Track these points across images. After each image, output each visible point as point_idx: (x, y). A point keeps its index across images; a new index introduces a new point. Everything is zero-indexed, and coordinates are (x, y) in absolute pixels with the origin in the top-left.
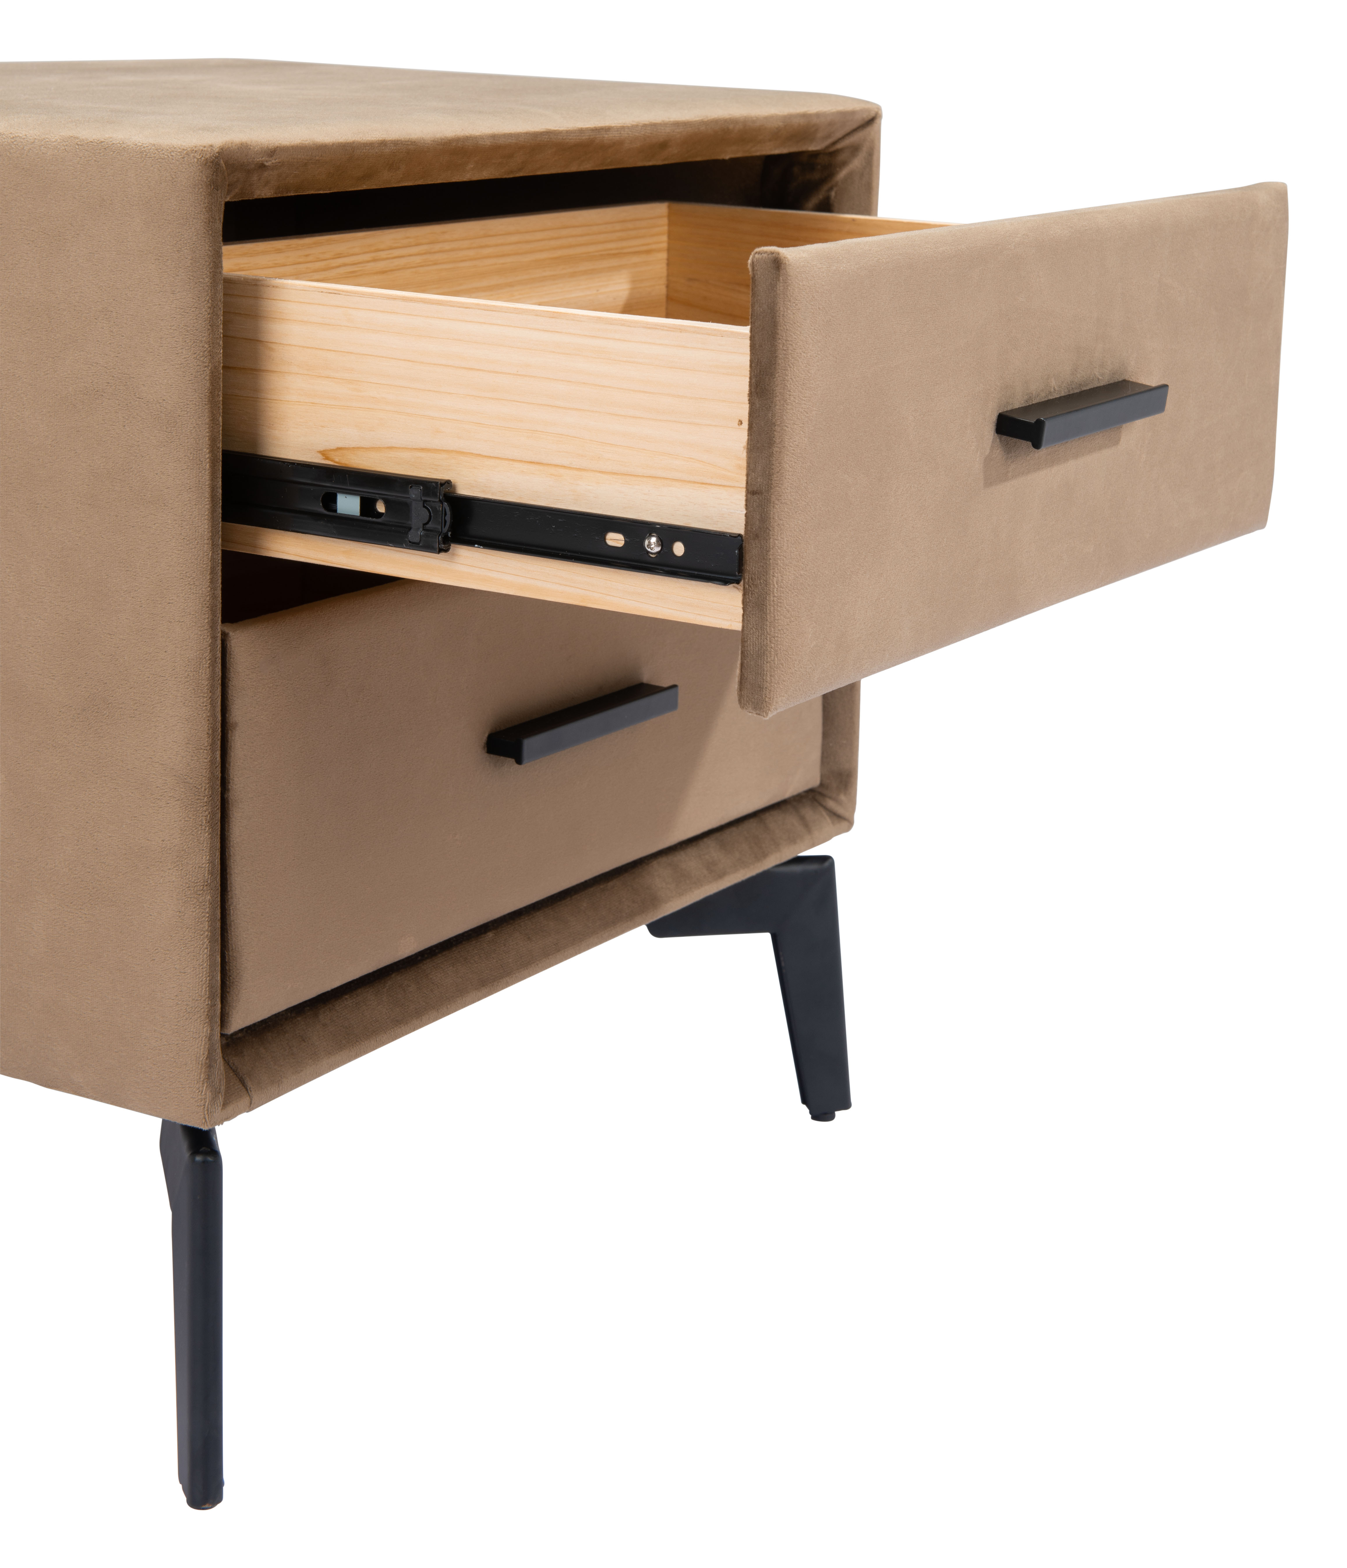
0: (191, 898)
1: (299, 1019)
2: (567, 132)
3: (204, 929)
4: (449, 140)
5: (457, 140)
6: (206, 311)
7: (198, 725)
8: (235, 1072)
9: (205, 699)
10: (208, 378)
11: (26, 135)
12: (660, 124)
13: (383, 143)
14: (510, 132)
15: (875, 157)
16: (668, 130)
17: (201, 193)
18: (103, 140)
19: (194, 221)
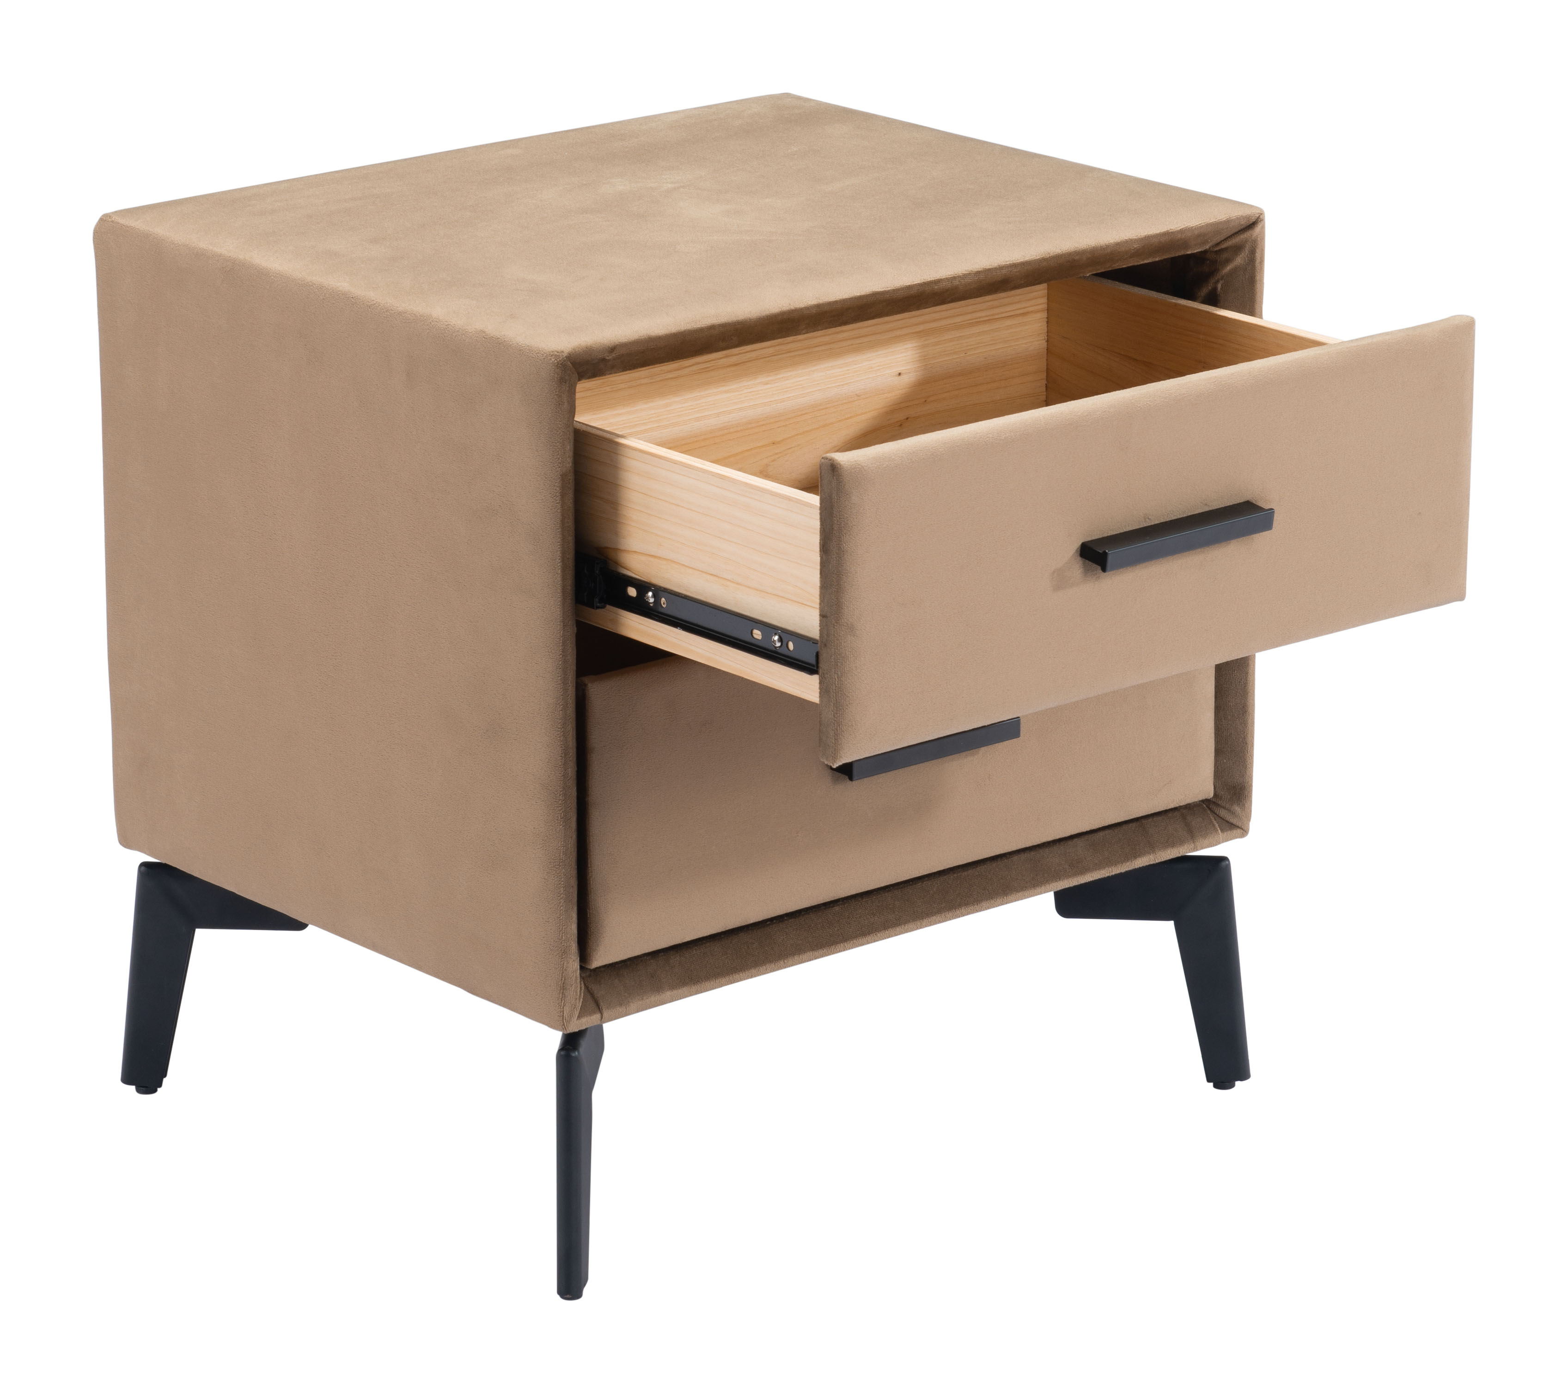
0: (552, 870)
1: (652, 961)
2: (894, 290)
3: (560, 893)
4: (775, 316)
5: (783, 314)
6: (558, 465)
7: (555, 750)
8: (592, 995)
9: (559, 732)
10: (559, 511)
11: (455, 324)
12: (995, 269)
13: (712, 327)
14: (835, 300)
15: (1258, 255)
16: (1004, 271)
17: (554, 385)
18: (499, 337)
19: (550, 403)
